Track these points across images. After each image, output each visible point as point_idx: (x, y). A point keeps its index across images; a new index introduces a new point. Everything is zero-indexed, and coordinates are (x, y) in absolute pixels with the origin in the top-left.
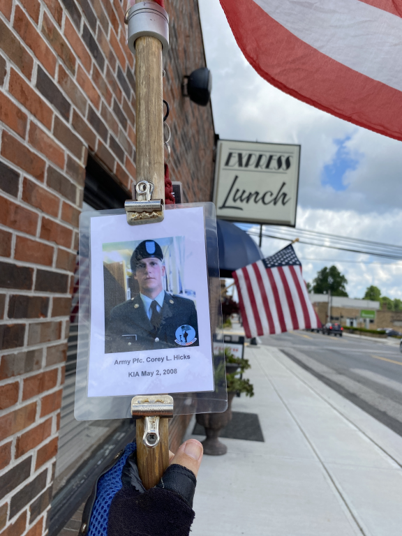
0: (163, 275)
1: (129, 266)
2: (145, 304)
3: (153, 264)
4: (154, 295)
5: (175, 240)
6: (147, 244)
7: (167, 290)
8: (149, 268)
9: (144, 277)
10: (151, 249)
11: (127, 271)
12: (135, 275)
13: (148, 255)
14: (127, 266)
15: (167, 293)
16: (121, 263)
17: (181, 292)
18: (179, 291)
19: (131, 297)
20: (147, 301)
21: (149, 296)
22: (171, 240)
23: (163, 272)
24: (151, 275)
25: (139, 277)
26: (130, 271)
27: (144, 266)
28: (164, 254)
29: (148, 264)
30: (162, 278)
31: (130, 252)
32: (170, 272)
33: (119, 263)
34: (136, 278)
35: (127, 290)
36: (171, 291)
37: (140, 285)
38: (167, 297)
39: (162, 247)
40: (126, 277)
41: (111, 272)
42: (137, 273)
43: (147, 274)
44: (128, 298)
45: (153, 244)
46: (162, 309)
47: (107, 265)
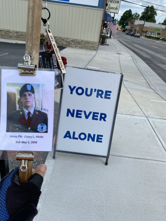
0: (34, 101)
1: (19, 95)
2: (25, 112)
3: (29, 95)
4: (29, 109)
5: (40, 85)
6: (27, 85)
7: (35, 108)
8: (28, 97)
9: (25, 100)
10: (29, 88)
11: (18, 97)
12: (21, 99)
13: (28, 91)
14: (18, 95)
15: (36, 109)
16: (15, 93)
17: (42, 109)
18: (40, 109)
19: (19, 109)
20: (26, 112)
21: (27, 110)
22: (39, 85)
23: (34, 99)
24: (28, 100)
25: (23, 100)
26: (19, 97)
27: (25, 95)
28: (35, 91)
29: (27, 95)
30: (33, 102)
31: (19, 88)
32: (37, 100)
33: (14, 93)
34: (22, 100)
35: (17, 106)
36: (37, 108)
37: (23, 104)
38: (35, 111)
39: (34, 88)
40: (17, 100)
41: (10, 96)
42: (22, 99)
43: (26, 99)
44: (18, 109)
45: (30, 86)
46: (33, 116)
47: (9, 93)
